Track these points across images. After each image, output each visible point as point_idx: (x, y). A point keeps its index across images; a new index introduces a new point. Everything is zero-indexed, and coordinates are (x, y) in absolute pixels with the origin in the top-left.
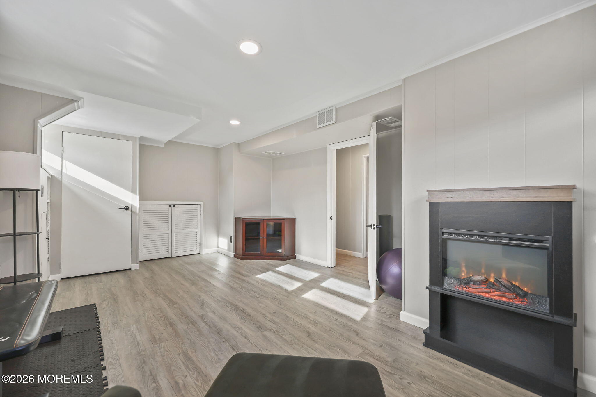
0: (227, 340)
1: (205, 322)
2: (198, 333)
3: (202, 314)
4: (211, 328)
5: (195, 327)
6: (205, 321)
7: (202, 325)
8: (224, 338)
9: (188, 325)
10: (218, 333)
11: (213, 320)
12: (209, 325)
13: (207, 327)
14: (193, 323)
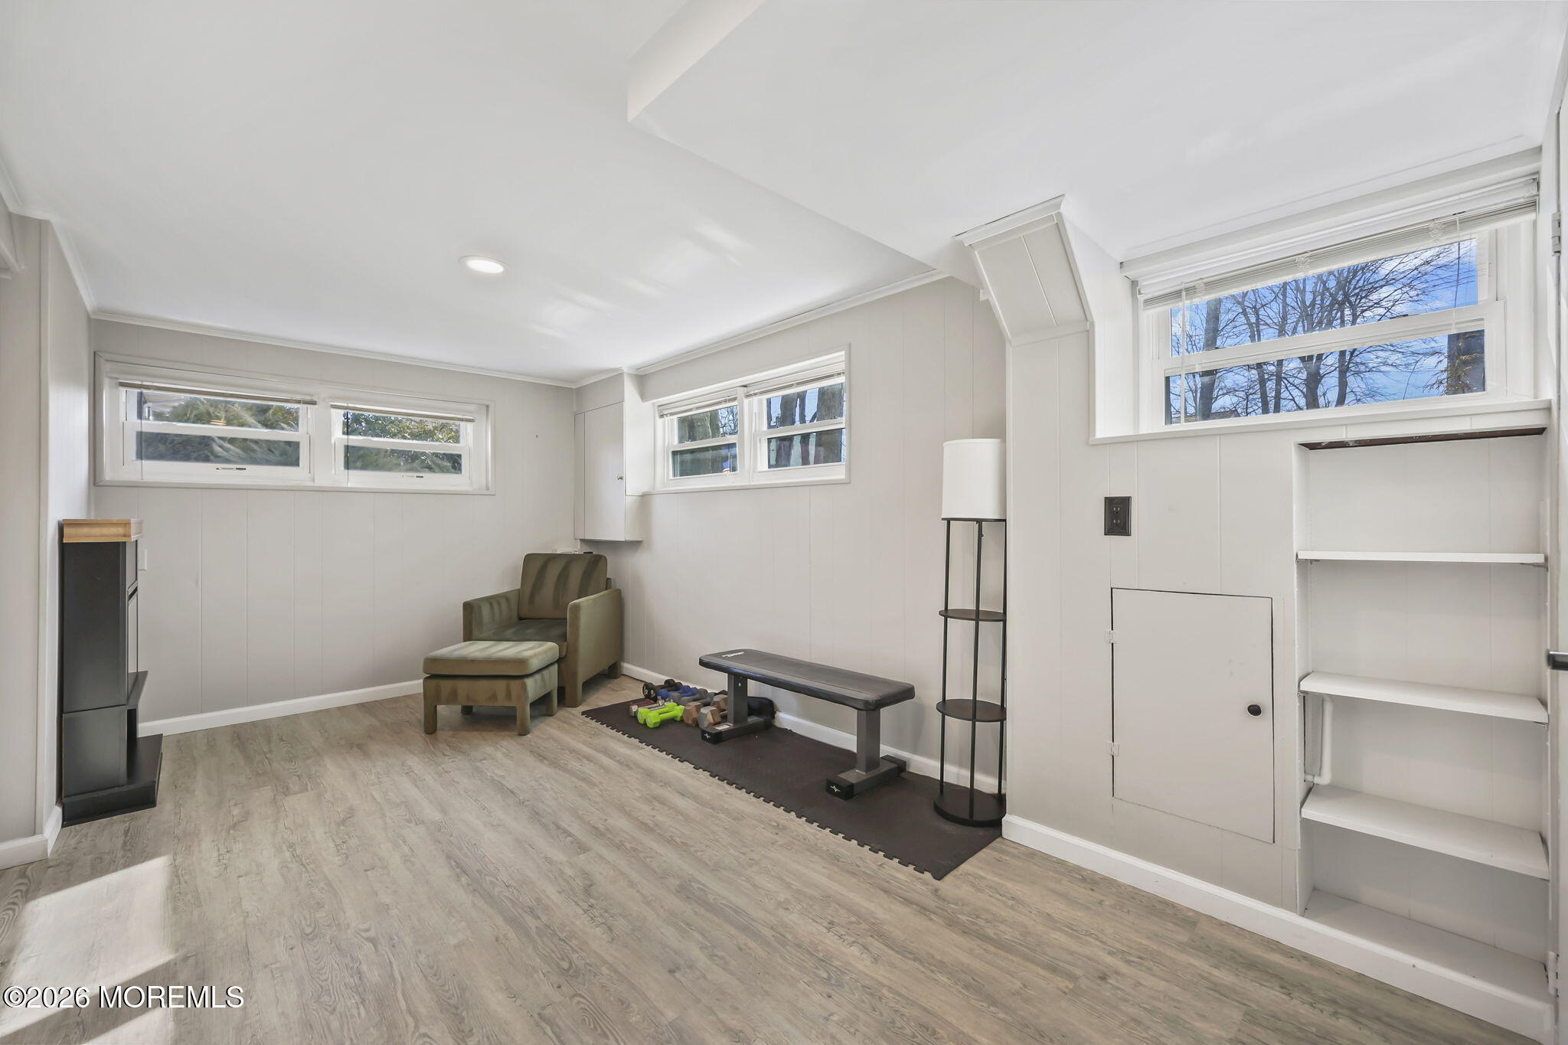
0: (522, 803)
1: (569, 836)
2: (580, 813)
3: (582, 857)
4: (553, 823)
5: (590, 824)
6: (569, 839)
7: (575, 828)
8: (526, 806)
9: (609, 827)
10: (538, 814)
11: (551, 841)
12: (559, 828)
13: (563, 825)
14: (598, 833)
